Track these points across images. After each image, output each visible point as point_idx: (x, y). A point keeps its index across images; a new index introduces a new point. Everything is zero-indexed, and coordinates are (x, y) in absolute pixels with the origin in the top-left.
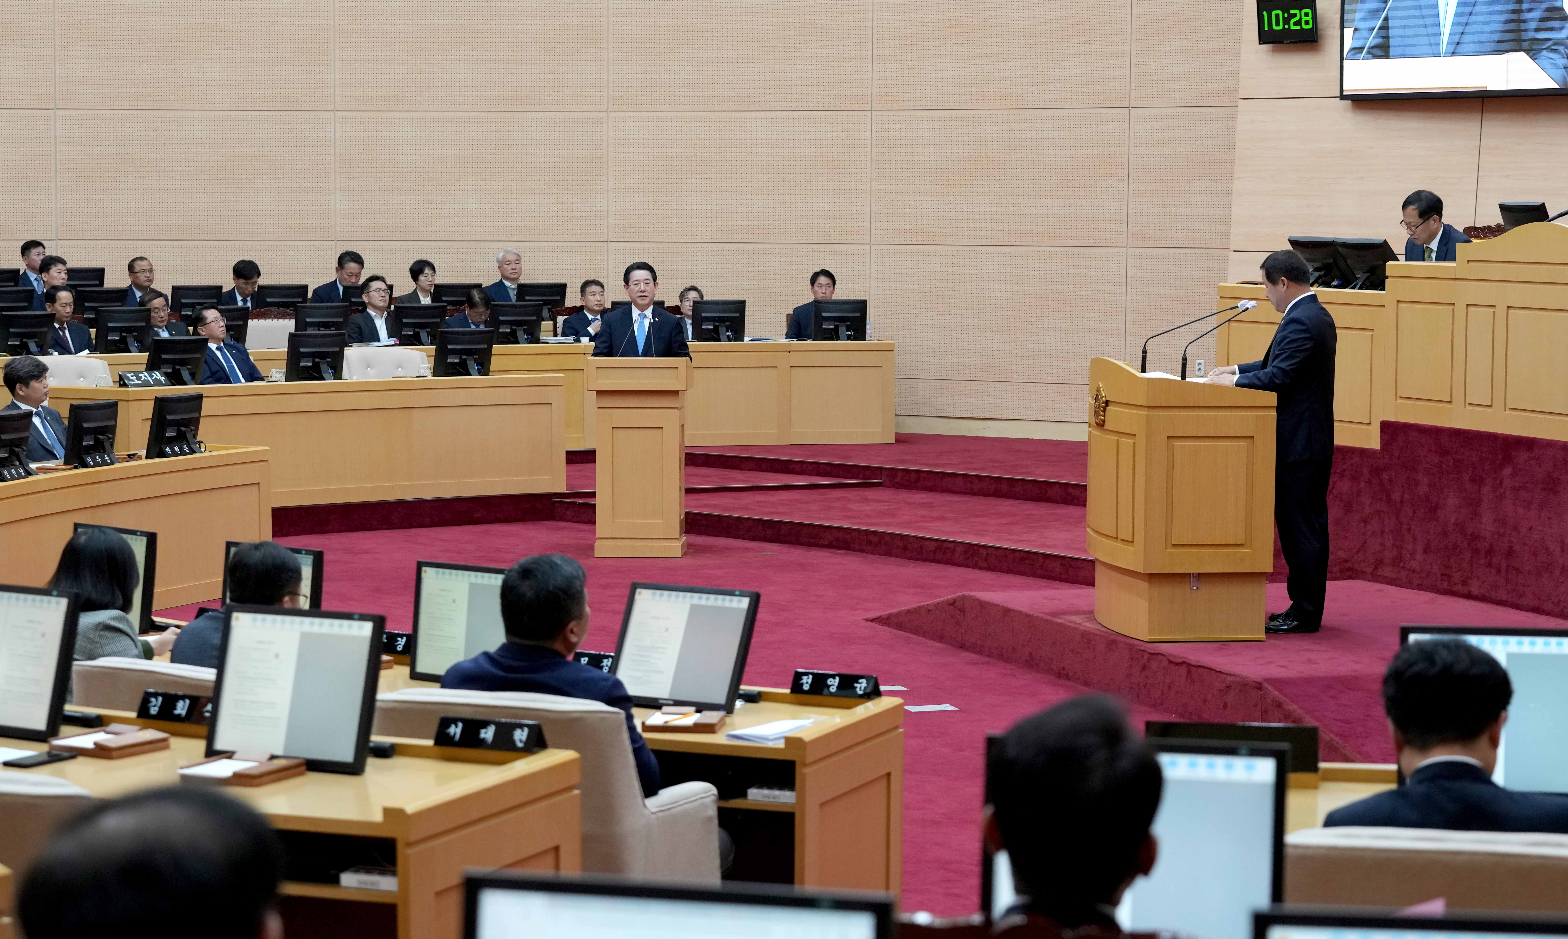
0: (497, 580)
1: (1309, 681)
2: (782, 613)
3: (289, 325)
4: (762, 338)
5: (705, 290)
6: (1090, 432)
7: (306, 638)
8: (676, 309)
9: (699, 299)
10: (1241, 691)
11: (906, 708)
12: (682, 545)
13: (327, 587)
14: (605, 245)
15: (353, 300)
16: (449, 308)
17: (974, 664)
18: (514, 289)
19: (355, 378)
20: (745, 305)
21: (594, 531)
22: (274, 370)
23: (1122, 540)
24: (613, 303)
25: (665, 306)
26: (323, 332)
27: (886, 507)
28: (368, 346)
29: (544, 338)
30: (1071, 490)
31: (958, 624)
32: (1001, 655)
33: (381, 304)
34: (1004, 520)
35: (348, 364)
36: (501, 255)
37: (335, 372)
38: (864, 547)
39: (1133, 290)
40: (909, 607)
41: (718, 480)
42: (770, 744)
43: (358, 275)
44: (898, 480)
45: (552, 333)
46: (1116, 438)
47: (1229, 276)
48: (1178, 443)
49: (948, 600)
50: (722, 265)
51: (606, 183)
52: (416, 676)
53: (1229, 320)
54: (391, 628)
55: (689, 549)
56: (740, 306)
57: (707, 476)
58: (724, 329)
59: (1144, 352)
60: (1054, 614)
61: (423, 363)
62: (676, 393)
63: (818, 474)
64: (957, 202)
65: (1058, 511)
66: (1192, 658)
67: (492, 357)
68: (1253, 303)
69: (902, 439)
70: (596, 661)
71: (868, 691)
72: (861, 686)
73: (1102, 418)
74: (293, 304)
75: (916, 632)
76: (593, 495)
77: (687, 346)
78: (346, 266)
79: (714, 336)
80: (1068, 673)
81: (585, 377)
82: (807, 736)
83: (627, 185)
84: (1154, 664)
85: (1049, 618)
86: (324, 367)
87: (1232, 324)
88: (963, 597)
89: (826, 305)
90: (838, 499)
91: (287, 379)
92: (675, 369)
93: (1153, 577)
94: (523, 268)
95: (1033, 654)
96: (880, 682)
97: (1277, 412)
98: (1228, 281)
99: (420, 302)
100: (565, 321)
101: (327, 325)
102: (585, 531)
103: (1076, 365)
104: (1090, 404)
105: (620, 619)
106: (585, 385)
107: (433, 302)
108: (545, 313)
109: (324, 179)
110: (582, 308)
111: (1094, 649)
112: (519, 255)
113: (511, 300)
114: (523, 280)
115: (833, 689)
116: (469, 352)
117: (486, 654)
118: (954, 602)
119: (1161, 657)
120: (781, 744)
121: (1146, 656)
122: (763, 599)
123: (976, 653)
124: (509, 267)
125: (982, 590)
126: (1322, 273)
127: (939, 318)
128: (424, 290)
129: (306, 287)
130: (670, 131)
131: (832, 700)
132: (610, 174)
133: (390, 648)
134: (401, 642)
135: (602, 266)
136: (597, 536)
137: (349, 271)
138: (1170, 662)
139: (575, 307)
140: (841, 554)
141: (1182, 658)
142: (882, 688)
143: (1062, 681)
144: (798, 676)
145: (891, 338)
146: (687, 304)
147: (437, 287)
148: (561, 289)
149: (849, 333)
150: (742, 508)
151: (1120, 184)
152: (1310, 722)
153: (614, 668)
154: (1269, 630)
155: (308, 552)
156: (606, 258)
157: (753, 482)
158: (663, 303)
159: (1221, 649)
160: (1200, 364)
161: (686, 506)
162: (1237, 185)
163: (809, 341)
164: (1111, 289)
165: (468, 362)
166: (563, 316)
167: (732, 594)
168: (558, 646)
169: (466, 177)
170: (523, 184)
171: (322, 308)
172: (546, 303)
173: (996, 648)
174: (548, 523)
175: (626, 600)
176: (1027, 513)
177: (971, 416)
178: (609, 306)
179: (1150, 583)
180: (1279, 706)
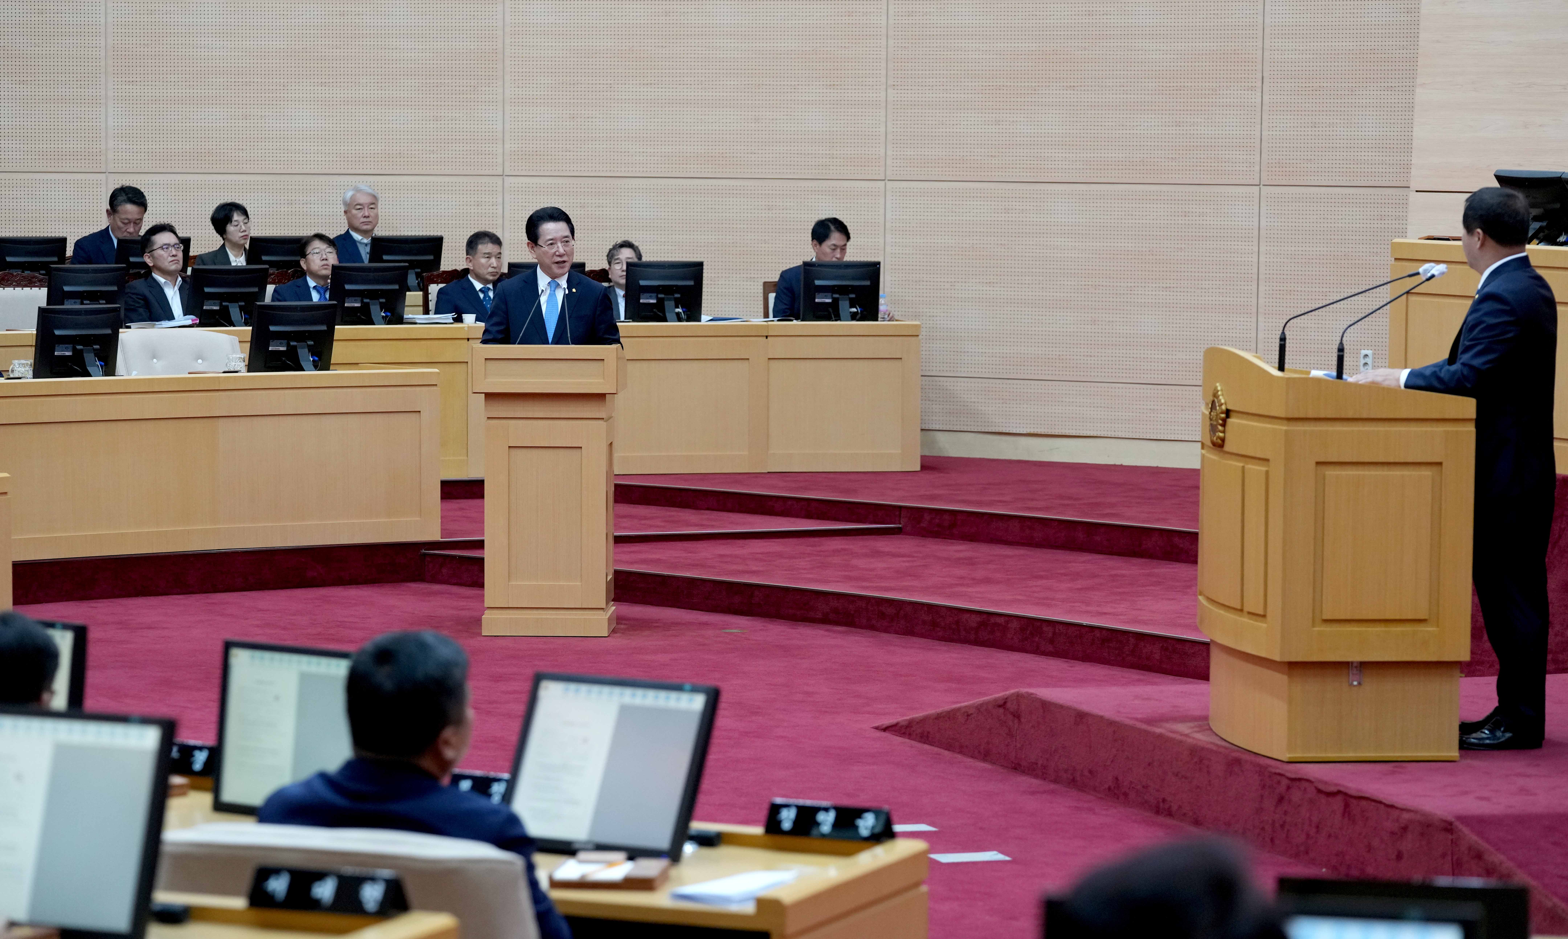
0: (339, 669)
1: (1522, 820)
2: (754, 718)
3: (39, 296)
4: (727, 316)
5: (645, 247)
6: (1203, 456)
7: (62, 753)
8: (603, 275)
9: (636, 260)
10: (1422, 834)
11: (933, 856)
12: (609, 619)
13: (92, 677)
14: (499, 180)
15: (132, 259)
16: (271, 271)
17: (1033, 793)
18: (366, 245)
19: (134, 373)
20: (702, 269)
21: (481, 598)
22: (16, 362)
23: (1249, 613)
24: (511, 266)
25: (587, 269)
26: (89, 306)
27: (907, 564)
28: (153, 327)
29: (410, 316)
30: (1176, 540)
31: (1010, 734)
32: (1073, 780)
33: (173, 267)
34: (1079, 584)
35: (124, 354)
36: (349, 194)
37: (106, 365)
38: (874, 622)
39: (1268, 248)
40: (939, 710)
41: (663, 524)
42: (734, 908)
43: (138, 222)
44: (924, 525)
45: (421, 309)
46: (1241, 465)
47: (1409, 227)
48: (1331, 473)
49: (996, 700)
50: (670, 210)
51: (500, 90)
52: (222, 807)
53: (1408, 292)
54: (186, 737)
55: (620, 624)
56: (695, 270)
57: (646, 518)
58: (672, 303)
59: (1283, 339)
60: (1150, 721)
61: (234, 352)
62: (601, 397)
63: (809, 516)
64: (1011, 119)
65: (1156, 571)
66: (1350, 785)
67: (335, 343)
68: (1442, 267)
69: (930, 465)
70: (482, 785)
71: (878, 830)
72: (867, 824)
73: (1221, 435)
74: (45, 266)
75: (949, 747)
76: (480, 545)
77: (616, 329)
78: (120, 208)
79: (656, 314)
80: (1170, 807)
81: (470, 371)
82: (788, 896)
83: (531, 93)
84: (1296, 796)
85: (1144, 727)
86: (89, 357)
87: (1412, 298)
88: (1018, 696)
89: (819, 269)
90: (836, 552)
91: (36, 375)
92: (600, 363)
93: (1294, 667)
94: (380, 214)
95: (1120, 778)
96: (895, 818)
97: (1476, 427)
98: (1408, 234)
99: (230, 263)
100: (440, 292)
101: (93, 297)
102: (468, 598)
103: (1184, 357)
104: (1203, 414)
105: (516, 726)
106: (470, 385)
107: (248, 261)
108: (412, 280)
109: (90, 83)
110: (466, 271)
111: (1208, 772)
112: (375, 197)
113: (363, 262)
114: (381, 231)
115: (826, 828)
116: (300, 337)
117: (323, 777)
118: (1005, 703)
119: (1307, 784)
120: (749, 908)
121: (1285, 782)
122: (724, 698)
123: (1036, 776)
124: (360, 214)
125: (1047, 685)
126: (1544, 224)
127: (985, 288)
128: (236, 246)
129: (63, 241)
130: (594, 14)
131: (827, 844)
132: (507, 77)
133: (183, 765)
134: (200, 759)
135: (495, 211)
136: (486, 605)
137: (123, 216)
138: (1319, 791)
139: (456, 270)
140: (840, 632)
141: (1336, 785)
142: (898, 828)
143: (1161, 819)
144: (775, 810)
145: (916, 316)
146: (618, 267)
147: (254, 241)
148: (434, 245)
149: (854, 310)
150: (697, 565)
151: (1250, 92)
152: (1521, 878)
153: (508, 796)
154: (1464, 746)
155: (66, 627)
156: (500, 200)
157: (713, 527)
158: (583, 265)
159: (1393, 773)
160: (1366, 356)
161: (616, 561)
162: (1421, 95)
163: (795, 322)
164: (1236, 247)
165: (299, 351)
166: (438, 283)
167: (678, 688)
168: (427, 763)
169: (297, 81)
170: (380, 92)
171: (86, 271)
172: (413, 265)
173: (1066, 771)
174: (413, 585)
175: (525, 697)
176: (1113, 572)
177: (1032, 431)
178: (505, 270)
179: (1290, 676)
180: (1479, 856)
